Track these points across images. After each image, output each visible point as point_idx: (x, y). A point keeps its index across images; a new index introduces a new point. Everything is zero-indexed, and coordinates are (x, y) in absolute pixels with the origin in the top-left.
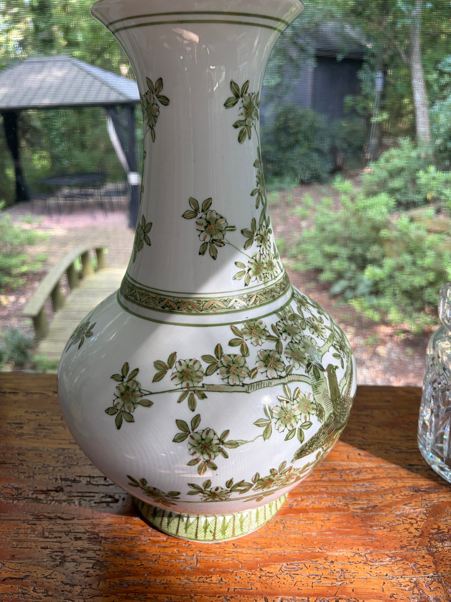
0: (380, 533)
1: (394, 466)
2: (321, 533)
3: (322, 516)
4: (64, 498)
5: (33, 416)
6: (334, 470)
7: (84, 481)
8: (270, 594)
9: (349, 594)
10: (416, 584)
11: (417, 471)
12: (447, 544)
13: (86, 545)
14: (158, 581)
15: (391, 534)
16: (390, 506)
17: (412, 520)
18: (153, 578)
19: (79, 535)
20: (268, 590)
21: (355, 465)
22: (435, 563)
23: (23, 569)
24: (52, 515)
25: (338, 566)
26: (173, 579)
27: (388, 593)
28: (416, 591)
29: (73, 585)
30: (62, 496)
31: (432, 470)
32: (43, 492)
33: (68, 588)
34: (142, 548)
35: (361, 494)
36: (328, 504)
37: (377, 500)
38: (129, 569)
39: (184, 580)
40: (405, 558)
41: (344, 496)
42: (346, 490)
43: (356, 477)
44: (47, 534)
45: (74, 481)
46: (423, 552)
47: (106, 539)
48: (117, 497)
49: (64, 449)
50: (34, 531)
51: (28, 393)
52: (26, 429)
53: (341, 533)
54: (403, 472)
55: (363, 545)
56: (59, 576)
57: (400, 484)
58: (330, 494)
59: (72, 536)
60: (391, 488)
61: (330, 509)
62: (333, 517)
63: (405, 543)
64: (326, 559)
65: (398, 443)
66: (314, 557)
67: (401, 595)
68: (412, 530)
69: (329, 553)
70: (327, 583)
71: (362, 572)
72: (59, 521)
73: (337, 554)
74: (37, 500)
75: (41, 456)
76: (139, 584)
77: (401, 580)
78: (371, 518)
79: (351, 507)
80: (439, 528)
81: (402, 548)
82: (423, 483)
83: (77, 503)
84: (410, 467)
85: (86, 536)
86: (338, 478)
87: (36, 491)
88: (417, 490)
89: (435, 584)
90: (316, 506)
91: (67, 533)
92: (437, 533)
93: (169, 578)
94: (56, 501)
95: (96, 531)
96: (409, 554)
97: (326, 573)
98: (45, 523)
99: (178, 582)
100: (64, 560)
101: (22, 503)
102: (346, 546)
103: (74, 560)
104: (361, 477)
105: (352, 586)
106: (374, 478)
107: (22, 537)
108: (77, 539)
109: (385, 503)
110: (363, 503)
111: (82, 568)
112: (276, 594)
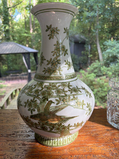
0: (100, 140)
1: (101, 125)
2: (84, 140)
3: (84, 137)
4: (15, 136)
5: (6, 118)
6: (86, 127)
7: (20, 132)
8: (72, 155)
9: (93, 154)
10: (110, 150)
11: (108, 126)
12: (117, 141)
13: (21, 146)
14: (42, 153)
15: (102, 140)
16: (102, 134)
17: (108, 137)
18: (40, 153)
19: (19, 144)
20: (72, 154)
21: (92, 125)
22: (115, 146)
23: (4, 153)
24: (12, 140)
25: (90, 147)
26: (46, 153)
27: (103, 153)
28: (110, 152)
29: (18, 156)
30: (14, 136)
31: (111, 125)
32: (9, 135)
33: (17, 156)
34: (37, 146)
35: (94, 131)
36: (86, 134)
37: (98, 133)
38: (34, 151)
39: (49, 153)
40: (107, 145)
41: (90, 132)
42: (90, 131)
43: (92, 128)
44: (10, 144)
45: (18, 132)
46: (111, 143)
47: (27, 145)
48: (29, 135)
49: (14, 125)
50: (7, 144)
51: (4, 114)
52: (4, 121)
53: (90, 140)
54: (104, 126)
55: (96, 142)
56: (14, 154)
57: (104, 129)
58: (86, 132)
59: (17, 144)
60: (101, 130)
61: (86, 135)
62: (87, 137)
63: (106, 141)
64: (86, 146)
65: (102, 120)
66: (83, 146)
67: (107, 153)
68: (108, 139)
69: (87, 145)
70: (87, 151)
71: (96, 148)
72: (14, 141)
73: (89, 145)
74: (7, 137)
75: (8, 127)
76: (36, 155)
77: (106, 150)
78: (97, 137)
79: (92, 134)
80: (115, 138)
81: (106, 143)
82: (109, 128)
83: (19, 137)
84: (106, 125)
85: (22, 144)
86: (88, 128)
87: (7, 135)
88: (108, 130)
89: (115, 150)
90: (83, 134)
91: (16, 144)
92: (114, 139)
93: (45, 153)
94: (13, 137)
95: (24, 143)
96: (108, 144)
97: (86, 149)
98: (10, 142)
99: (47, 153)
100: (15, 150)
101: (3, 138)
102: (91, 143)
103: (18, 150)
104: (94, 128)
105: (94, 152)
106: (97, 128)
107: (4, 145)
108: (19, 145)
109: (100, 133)
110: (95, 133)
111: (21, 151)
112: (74, 155)
